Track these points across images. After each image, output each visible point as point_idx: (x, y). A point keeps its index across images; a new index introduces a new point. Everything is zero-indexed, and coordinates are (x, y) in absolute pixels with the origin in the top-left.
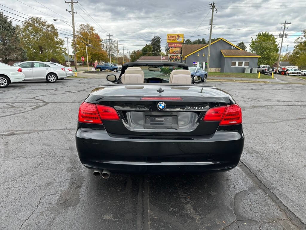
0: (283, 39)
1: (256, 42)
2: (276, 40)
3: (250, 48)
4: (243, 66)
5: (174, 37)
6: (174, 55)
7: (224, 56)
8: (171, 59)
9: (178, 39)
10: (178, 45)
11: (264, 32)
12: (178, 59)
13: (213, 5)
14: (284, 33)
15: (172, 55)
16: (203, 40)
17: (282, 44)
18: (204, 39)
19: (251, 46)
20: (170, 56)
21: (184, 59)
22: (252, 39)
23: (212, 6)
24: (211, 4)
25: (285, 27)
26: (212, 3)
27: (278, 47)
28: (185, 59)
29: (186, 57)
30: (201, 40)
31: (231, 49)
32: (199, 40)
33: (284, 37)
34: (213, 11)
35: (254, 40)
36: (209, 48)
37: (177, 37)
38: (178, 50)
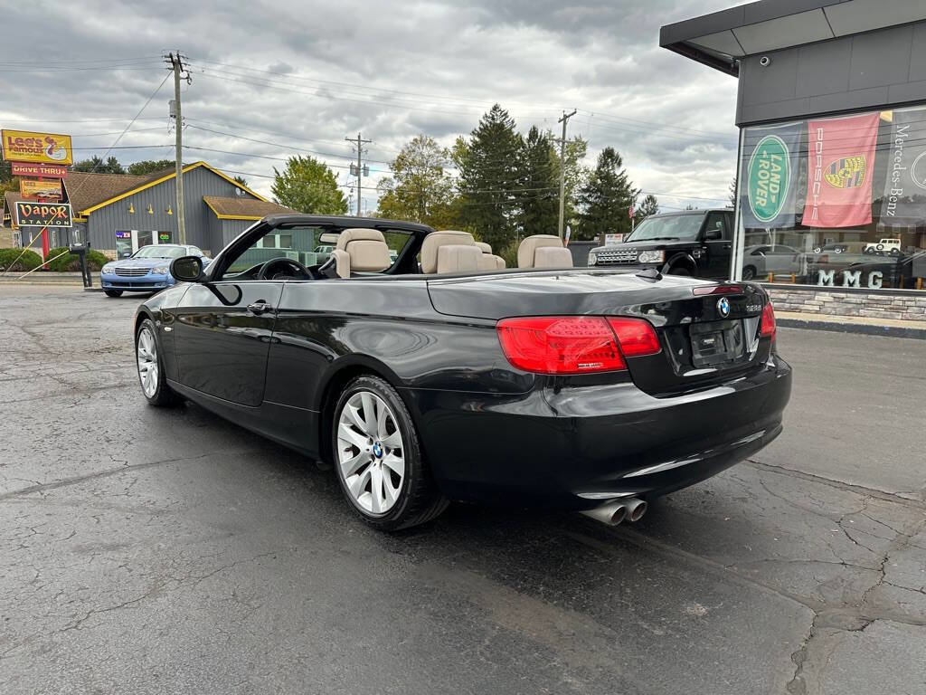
0: (359, 180)
1: (288, 180)
2: (337, 180)
3: (275, 196)
4: (278, 246)
5: (35, 144)
6: (40, 206)
7: (219, 216)
8: (29, 218)
9: (50, 152)
10: (52, 171)
11: (304, 157)
12: (59, 219)
13: (175, 58)
14: (359, 165)
15: (32, 206)
16: (112, 161)
17: (359, 192)
18: (113, 159)
19: (275, 192)
20: (27, 210)
21: (80, 220)
22: (276, 172)
23: (172, 61)
24: (171, 56)
25: (360, 150)
26: (174, 54)
27: (344, 198)
28: (85, 220)
29: (87, 213)
30: (105, 162)
31: (233, 195)
32: (97, 161)
33: (362, 174)
34: (178, 79)
35: (282, 175)
36: (180, 189)
37: (46, 146)
38: (55, 188)
